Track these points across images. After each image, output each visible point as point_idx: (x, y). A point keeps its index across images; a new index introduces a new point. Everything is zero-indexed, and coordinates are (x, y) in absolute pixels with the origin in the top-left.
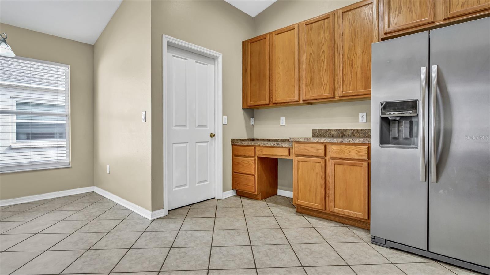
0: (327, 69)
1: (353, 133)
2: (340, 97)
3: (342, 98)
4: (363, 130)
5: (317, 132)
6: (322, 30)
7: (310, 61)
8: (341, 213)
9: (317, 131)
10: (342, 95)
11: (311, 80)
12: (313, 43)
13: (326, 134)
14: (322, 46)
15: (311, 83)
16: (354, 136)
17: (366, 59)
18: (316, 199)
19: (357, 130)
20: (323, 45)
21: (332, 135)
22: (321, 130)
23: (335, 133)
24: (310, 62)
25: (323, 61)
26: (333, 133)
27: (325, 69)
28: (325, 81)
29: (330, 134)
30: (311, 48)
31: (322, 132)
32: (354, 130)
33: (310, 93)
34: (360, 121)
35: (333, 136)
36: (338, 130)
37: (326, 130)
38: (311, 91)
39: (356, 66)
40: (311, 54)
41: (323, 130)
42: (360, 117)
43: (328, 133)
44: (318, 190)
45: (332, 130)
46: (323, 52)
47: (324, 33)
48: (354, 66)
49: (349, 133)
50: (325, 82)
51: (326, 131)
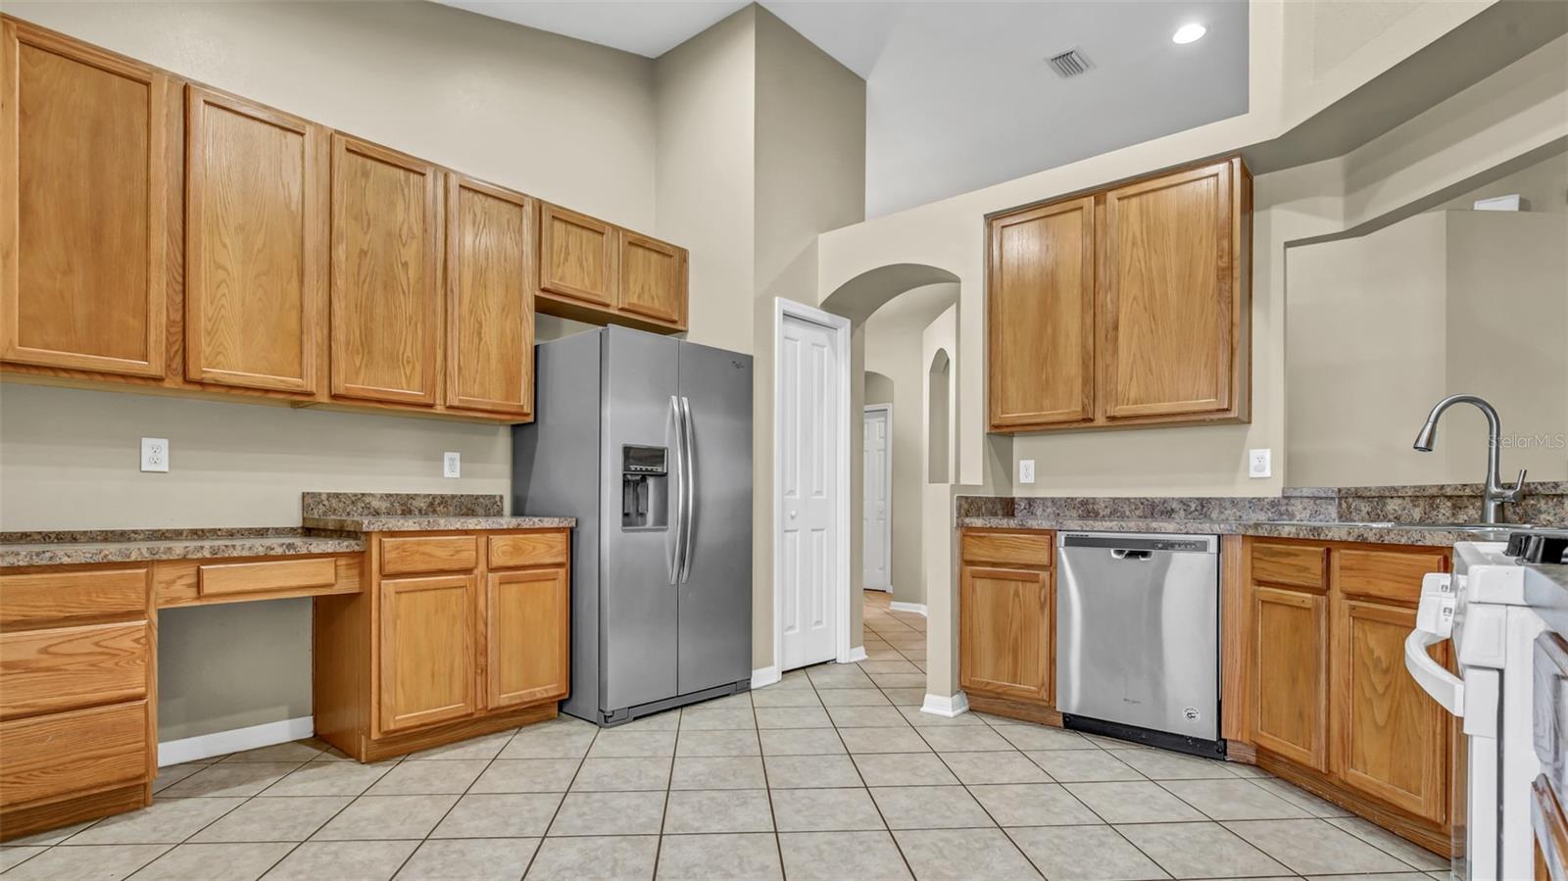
0: (414, 319)
1: (431, 504)
2: (451, 407)
3: (452, 412)
4: (456, 496)
5: (322, 501)
6: (400, 197)
7: (358, 273)
8: (514, 702)
9: (324, 497)
10: (456, 403)
11: (364, 338)
12: (372, 223)
13: (355, 508)
14: (401, 247)
15: (362, 345)
16: (434, 511)
17: (508, 330)
18: (451, 691)
19: (442, 497)
20: (404, 245)
21: (372, 510)
22: (337, 495)
23: (383, 505)
24: (362, 278)
25: (404, 293)
26: (375, 504)
27: (411, 317)
28: (408, 353)
29: (367, 507)
30: (366, 233)
31: (340, 501)
32: (434, 497)
33: (362, 376)
34: (447, 473)
35: (378, 514)
36: (391, 495)
37: (355, 495)
38: (363, 371)
39: (488, 339)
40: (363, 253)
41: (344, 494)
42: (446, 463)
43: (360, 505)
44: (456, 665)
45: (372, 495)
46: (405, 265)
47: (407, 209)
48: (483, 335)
49: (422, 505)
50: (410, 355)
51: (353, 499)
